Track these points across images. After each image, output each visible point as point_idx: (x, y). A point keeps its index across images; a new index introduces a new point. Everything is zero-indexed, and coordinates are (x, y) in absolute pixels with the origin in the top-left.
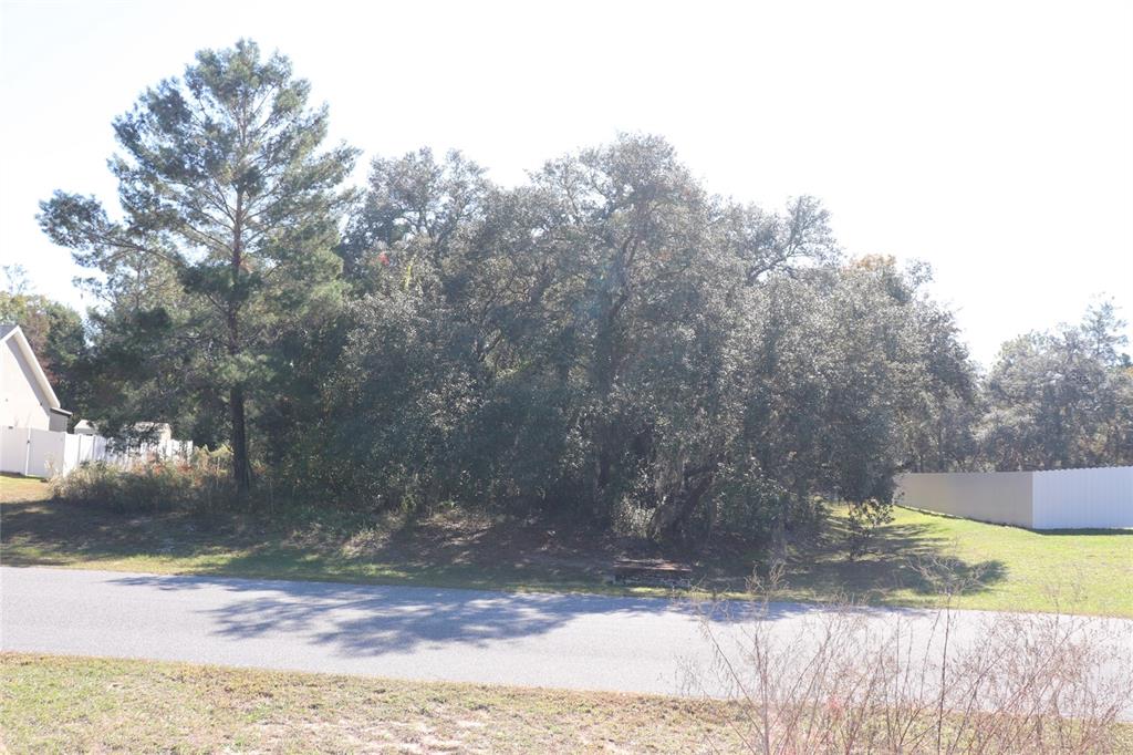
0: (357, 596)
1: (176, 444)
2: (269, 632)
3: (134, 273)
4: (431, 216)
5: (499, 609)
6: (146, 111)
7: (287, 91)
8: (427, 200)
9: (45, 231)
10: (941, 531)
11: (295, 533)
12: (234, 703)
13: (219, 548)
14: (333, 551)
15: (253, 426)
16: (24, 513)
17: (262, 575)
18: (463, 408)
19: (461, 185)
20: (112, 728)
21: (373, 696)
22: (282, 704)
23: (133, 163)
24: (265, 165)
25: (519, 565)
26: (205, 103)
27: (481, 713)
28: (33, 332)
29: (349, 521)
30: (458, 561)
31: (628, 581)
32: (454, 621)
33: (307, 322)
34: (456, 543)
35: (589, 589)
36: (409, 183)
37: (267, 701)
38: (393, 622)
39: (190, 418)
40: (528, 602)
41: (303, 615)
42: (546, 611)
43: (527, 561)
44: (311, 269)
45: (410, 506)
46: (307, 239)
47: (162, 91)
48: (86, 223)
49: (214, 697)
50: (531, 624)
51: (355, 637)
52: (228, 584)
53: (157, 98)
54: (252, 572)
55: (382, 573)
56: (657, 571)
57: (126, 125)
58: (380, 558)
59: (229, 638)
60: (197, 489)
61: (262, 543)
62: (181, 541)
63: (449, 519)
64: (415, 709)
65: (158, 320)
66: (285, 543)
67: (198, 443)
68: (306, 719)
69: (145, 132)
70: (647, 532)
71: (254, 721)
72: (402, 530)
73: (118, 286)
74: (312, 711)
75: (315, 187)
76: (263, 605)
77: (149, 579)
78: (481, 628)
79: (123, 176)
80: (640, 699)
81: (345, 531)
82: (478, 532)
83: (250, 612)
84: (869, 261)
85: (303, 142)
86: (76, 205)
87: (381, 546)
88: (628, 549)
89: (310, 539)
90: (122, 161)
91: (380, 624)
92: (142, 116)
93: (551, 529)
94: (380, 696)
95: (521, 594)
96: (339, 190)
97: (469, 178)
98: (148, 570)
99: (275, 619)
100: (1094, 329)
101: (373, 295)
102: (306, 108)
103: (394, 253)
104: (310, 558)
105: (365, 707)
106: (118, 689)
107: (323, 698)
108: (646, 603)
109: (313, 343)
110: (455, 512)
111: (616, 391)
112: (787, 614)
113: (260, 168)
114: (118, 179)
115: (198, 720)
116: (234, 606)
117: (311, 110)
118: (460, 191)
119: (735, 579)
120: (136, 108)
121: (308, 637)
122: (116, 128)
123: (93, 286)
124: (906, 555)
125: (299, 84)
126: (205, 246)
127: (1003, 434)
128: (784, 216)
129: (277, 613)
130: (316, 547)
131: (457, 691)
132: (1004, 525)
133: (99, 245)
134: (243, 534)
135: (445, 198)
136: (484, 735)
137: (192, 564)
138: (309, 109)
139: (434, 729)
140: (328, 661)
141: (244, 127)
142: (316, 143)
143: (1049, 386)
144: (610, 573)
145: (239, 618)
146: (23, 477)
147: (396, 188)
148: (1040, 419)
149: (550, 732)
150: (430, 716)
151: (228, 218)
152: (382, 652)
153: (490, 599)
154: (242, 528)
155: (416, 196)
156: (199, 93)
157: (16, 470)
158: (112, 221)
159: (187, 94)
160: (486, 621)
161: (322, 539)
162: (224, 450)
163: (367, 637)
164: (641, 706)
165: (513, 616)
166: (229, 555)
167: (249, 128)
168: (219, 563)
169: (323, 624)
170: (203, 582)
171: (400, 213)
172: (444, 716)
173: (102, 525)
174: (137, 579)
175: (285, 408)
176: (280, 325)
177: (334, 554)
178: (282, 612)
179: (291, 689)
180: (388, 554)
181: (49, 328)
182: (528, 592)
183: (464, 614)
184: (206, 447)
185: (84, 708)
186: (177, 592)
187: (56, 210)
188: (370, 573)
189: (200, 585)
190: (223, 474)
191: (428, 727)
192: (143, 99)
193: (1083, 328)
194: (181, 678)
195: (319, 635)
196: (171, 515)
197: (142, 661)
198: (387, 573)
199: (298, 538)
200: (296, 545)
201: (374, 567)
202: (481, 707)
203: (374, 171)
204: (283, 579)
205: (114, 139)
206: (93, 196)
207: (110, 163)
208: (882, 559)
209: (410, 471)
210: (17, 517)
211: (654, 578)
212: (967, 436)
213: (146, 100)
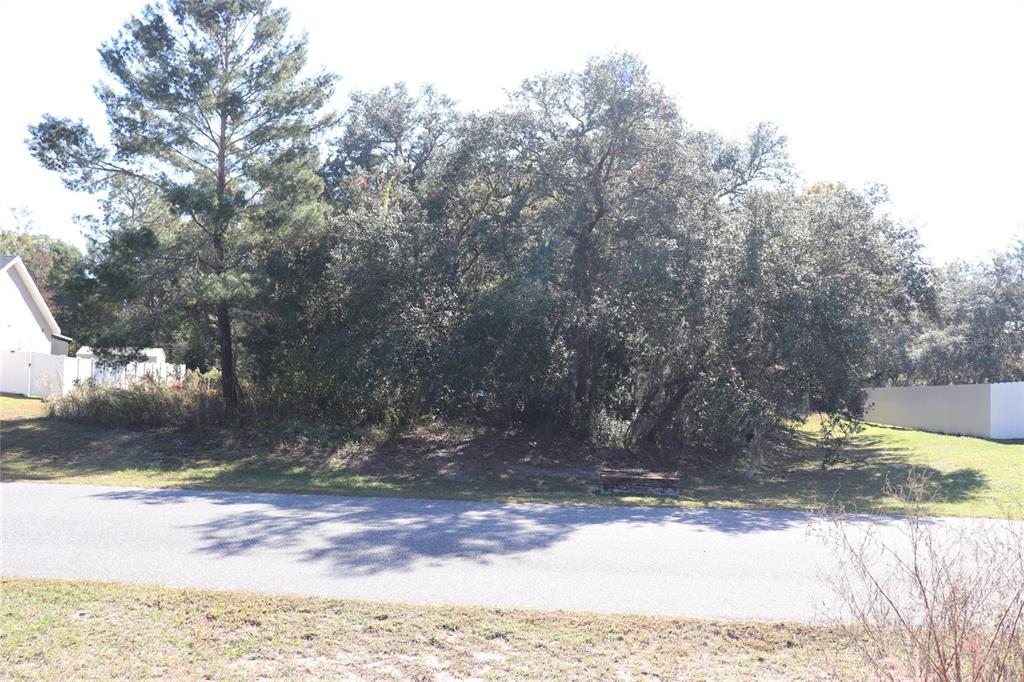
0: (347, 508)
1: (171, 367)
2: (255, 549)
3: (128, 212)
4: (406, 145)
5: (496, 521)
6: (131, 38)
7: (268, 17)
8: (403, 130)
9: (34, 155)
10: (897, 442)
11: (282, 446)
12: (217, 632)
13: (206, 461)
14: (319, 463)
15: (240, 345)
16: (18, 430)
17: (250, 488)
18: (446, 322)
19: (435, 116)
20: (70, 669)
21: (374, 623)
22: (272, 635)
23: (120, 89)
24: (247, 90)
25: (503, 476)
26: (188, 29)
27: (499, 642)
28: (36, 266)
29: (335, 434)
30: (443, 472)
31: (616, 491)
32: (449, 534)
33: (290, 241)
34: (441, 454)
35: (581, 499)
36: (385, 115)
37: (254, 630)
38: (388, 536)
39: (183, 344)
40: (523, 514)
41: (292, 529)
42: (543, 523)
43: (510, 471)
44: (293, 188)
45: (393, 420)
46: (289, 161)
47: (146, 16)
48: (74, 147)
49: (193, 626)
50: (533, 536)
51: (347, 553)
52: (214, 497)
53: (141, 23)
54: (239, 485)
55: (370, 484)
56: (645, 481)
57: (111, 51)
58: (366, 470)
59: (213, 555)
60: (188, 407)
61: (250, 456)
62: (170, 455)
63: (431, 432)
64: (423, 639)
65: (145, 240)
66: (272, 456)
67: (191, 366)
68: (299, 653)
69: (130, 59)
70: (624, 442)
71: (239, 656)
72: (387, 442)
73: (114, 222)
74: (307, 643)
75: (296, 113)
76: (249, 520)
77: (135, 493)
78: (481, 542)
79: (109, 102)
80: (676, 622)
81: (330, 444)
82: (461, 443)
83: (236, 527)
84: (818, 188)
85: (284, 67)
86: (64, 129)
87: (367, 458)
88: (608, 459)
89: (296, 452)
90: (108, 87)
91: (373, 538)
92: (126, 43)
93: (533, 441)
94: (382, 623)
95: (513, 504)
96: (320, 115)
97: (442, 110)
98: (134, 483)
99: (263, 534)
100: (1019, 256)
101: (355, 210)
102: (286, 35)
103: (373, 177)
104: (297, 470)
105: (366, 637)
106: (85, 618)
107: (318, 626)
108: (641, 512)
109: (296, 263)
110: (437, 425)
111: (599, 303)
112: (790, 522)
113: (244, 94)
114: (104, 105)
115: (174, 657)
116: (218, 521)
117: (291, 37)
118: (434, 122)
119: (717, 487)
120: (121, 35)
121: (298, 553)
122: (102, 54)
123: (91, 223)
124: (875, 464)
125: (279, 12)
126: (191, 172)
127: (937, 353)
128: (744, 143)
129: (266, 528)
130: (302, 460)
131: (470, 617)
132: (959, 435)
133: (87, 169)
134: (231, 448)
135: (420, 130)
136: (508, 671)
137: (180, 477)
138: (289, 37)
139: (447, 664)
140: (320, 582)
141: (227, 54)
142: (298, 69)
143: (979, 309)
144: (593, 482)
145: (224, 533)
146: (26, 398)
147: (373, 120)
148: (971, 338)
149: (583, 665)
150: (441, 647)
151: (213, 144)
152: (380, 570)
153: (483, 510)
154: (229, 442)
155: (392, 128)
156: (182, 18)
157: (19, 392)
158: (99, 146)
159: (170, 20)
160: (484, 534)
161: (309, 452)
162: (214, 373)
163: (362, 553)
164: (678, 632)
165: (512, 528)
166: (217, 469)
167: (231, 55)
168: (207, 476)
169: (312, 540)
170: (188, 495)
171: (377, 143)
172: (458, 648)
173: (94, 440)
174: (123, 493)
175: (271, 328)
176: (264, 245)
177: (321, 466)
178: (270, 527)
179: (282, 615)
180: (373, 466)
181: (52, 263)
182: (519, 502)
183: (460, 526)
184: (198, 370)
185: (41, 643)
186: (161, 506)
187: (45, 134)
188: (358, 485)
189: (186, 498)
190: (212, 393)
191: (440, 661)
192: (127, 26)
193: (1008, 255)
194: (157, 604)
195: (310, 551)
196: (161, 431)
197: (116, 585)
198: (374, 484)
199: (285, 452)
200: (283, 458)
201: (361, 479)
202: (498, 635)
203: (352, 103)
204: (272, 492)
205: (99, 65)
206: (81, 120)
207: (96, 90)
208: (854, 467)
209: (395, 384)
210: (10, 433)
211: (642, 488)
212: (903, 355)
213: (130, 28)
